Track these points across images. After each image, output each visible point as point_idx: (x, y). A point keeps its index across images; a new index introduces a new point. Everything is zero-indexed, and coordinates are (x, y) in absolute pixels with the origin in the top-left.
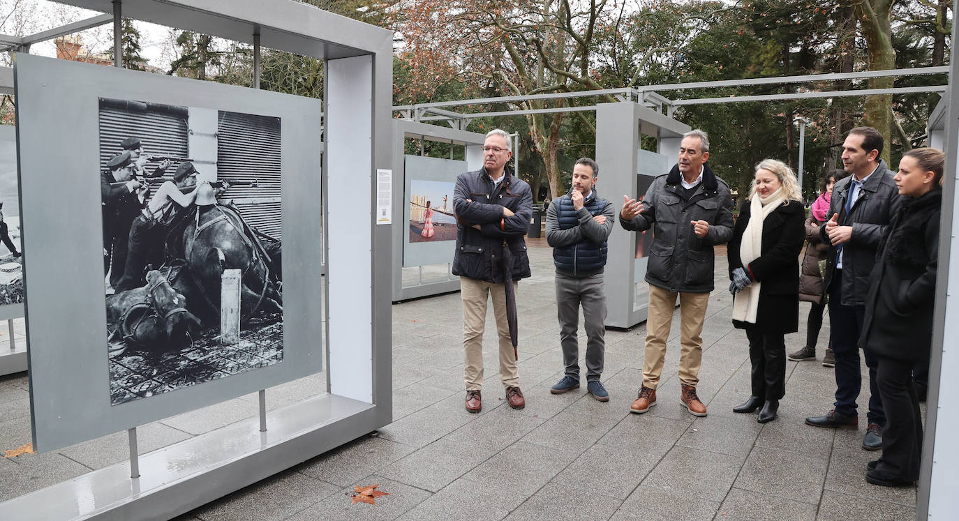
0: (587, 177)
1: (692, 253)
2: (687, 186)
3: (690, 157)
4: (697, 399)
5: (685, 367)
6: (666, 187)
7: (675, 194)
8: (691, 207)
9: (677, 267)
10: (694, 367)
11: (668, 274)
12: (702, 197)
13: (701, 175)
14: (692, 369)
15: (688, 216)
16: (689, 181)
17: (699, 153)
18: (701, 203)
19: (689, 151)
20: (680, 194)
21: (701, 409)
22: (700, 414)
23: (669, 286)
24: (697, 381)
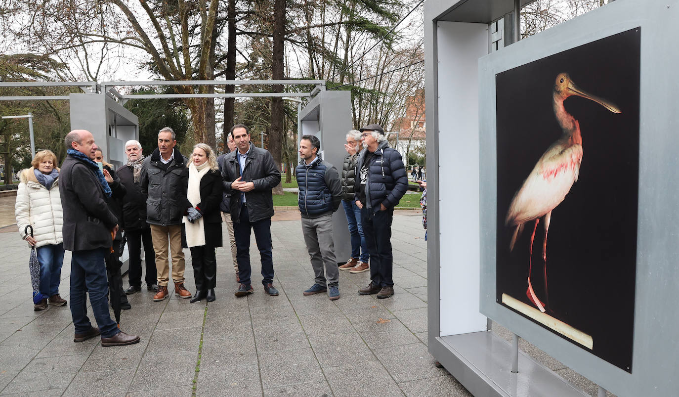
0: (306, 148)
1: (172, 201)
2: (165, 162)
3: (166, 144)
4: (185, 289)
5: (175, 272)
6: (151, 163)
7: (157, 167)
8: (168, 174)
9: (164, 211)
10: (181, 271)
11: (160, 216)
12: (174, 167)
13: (173, 155)
14: (179, 272)
15: (167, 180)
16: (166, 158)
17: (171, 141)
18: (174, 171)
19: (166, 141)
20: (161, 167)
21: (187, 294)
22: (187, 297)
23: (161, 223)
24: (184, 279)
